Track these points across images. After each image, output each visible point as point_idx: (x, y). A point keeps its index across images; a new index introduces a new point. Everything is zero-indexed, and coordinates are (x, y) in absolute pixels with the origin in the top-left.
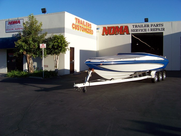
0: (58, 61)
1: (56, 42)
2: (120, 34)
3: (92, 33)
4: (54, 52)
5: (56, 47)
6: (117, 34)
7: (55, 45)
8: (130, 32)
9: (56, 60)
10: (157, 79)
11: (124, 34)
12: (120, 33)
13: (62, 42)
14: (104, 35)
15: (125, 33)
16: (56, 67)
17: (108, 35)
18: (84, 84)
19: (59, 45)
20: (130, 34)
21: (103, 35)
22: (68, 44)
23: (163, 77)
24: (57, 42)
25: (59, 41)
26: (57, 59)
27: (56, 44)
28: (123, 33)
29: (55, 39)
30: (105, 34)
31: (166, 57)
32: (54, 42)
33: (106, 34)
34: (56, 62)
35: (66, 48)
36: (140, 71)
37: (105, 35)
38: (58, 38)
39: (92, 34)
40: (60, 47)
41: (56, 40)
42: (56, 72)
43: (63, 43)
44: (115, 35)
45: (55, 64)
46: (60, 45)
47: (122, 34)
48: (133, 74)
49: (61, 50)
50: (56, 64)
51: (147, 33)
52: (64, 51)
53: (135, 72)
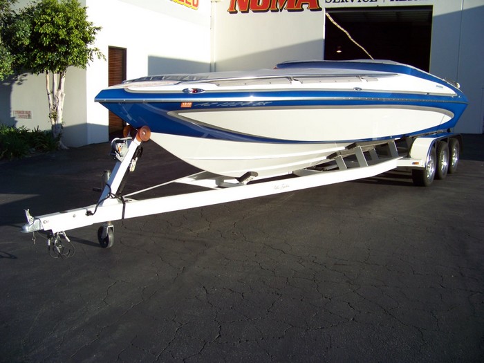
0: (59, 97)
1: (47, 21)
2: (289, 11)
3: (194, 5)
4: (41, 59)
5: (46, 42)
6: (277, 11)
7: (45, 34)
8: (323, 4)
9: (53, 92)
10: (433, 170)
11: (302, 10)
12: (288, 6)
13: (72, 23)
14: (236, 12)
15: (305, 7)
16: (55, 117)
17: (247, 12)
18: (89, 213)
19: (57, 35)
20: (320, 9)
21: (231, 13)
22: (96, 31)
23: (450, 161)
24: (53, 23)
25: (59, 20)
26: (59, 88)
27: (49, 29)
28: (298, 7)
29: (44, 13)
30: (237, 8)
31: (459, 86)
32: (42, 24)
33: (241, 8)
34: (54, 98)
35: (89, 46)
36: (370, 140)
37: (239, 12)
38: (56, 10)
39: (196, 6)
40: (63, 42)
41: (49, 15)
42: (55, 136)
43: (76, 27)
44: (272, 11)
45: (52, 107)
46: (62, 33)
47: (295, 8)
48: (340, 152)
49: (67, 54)
50: (55, 107)
51: (378, 8)
52: (82, 59)
53: (353, 145)
